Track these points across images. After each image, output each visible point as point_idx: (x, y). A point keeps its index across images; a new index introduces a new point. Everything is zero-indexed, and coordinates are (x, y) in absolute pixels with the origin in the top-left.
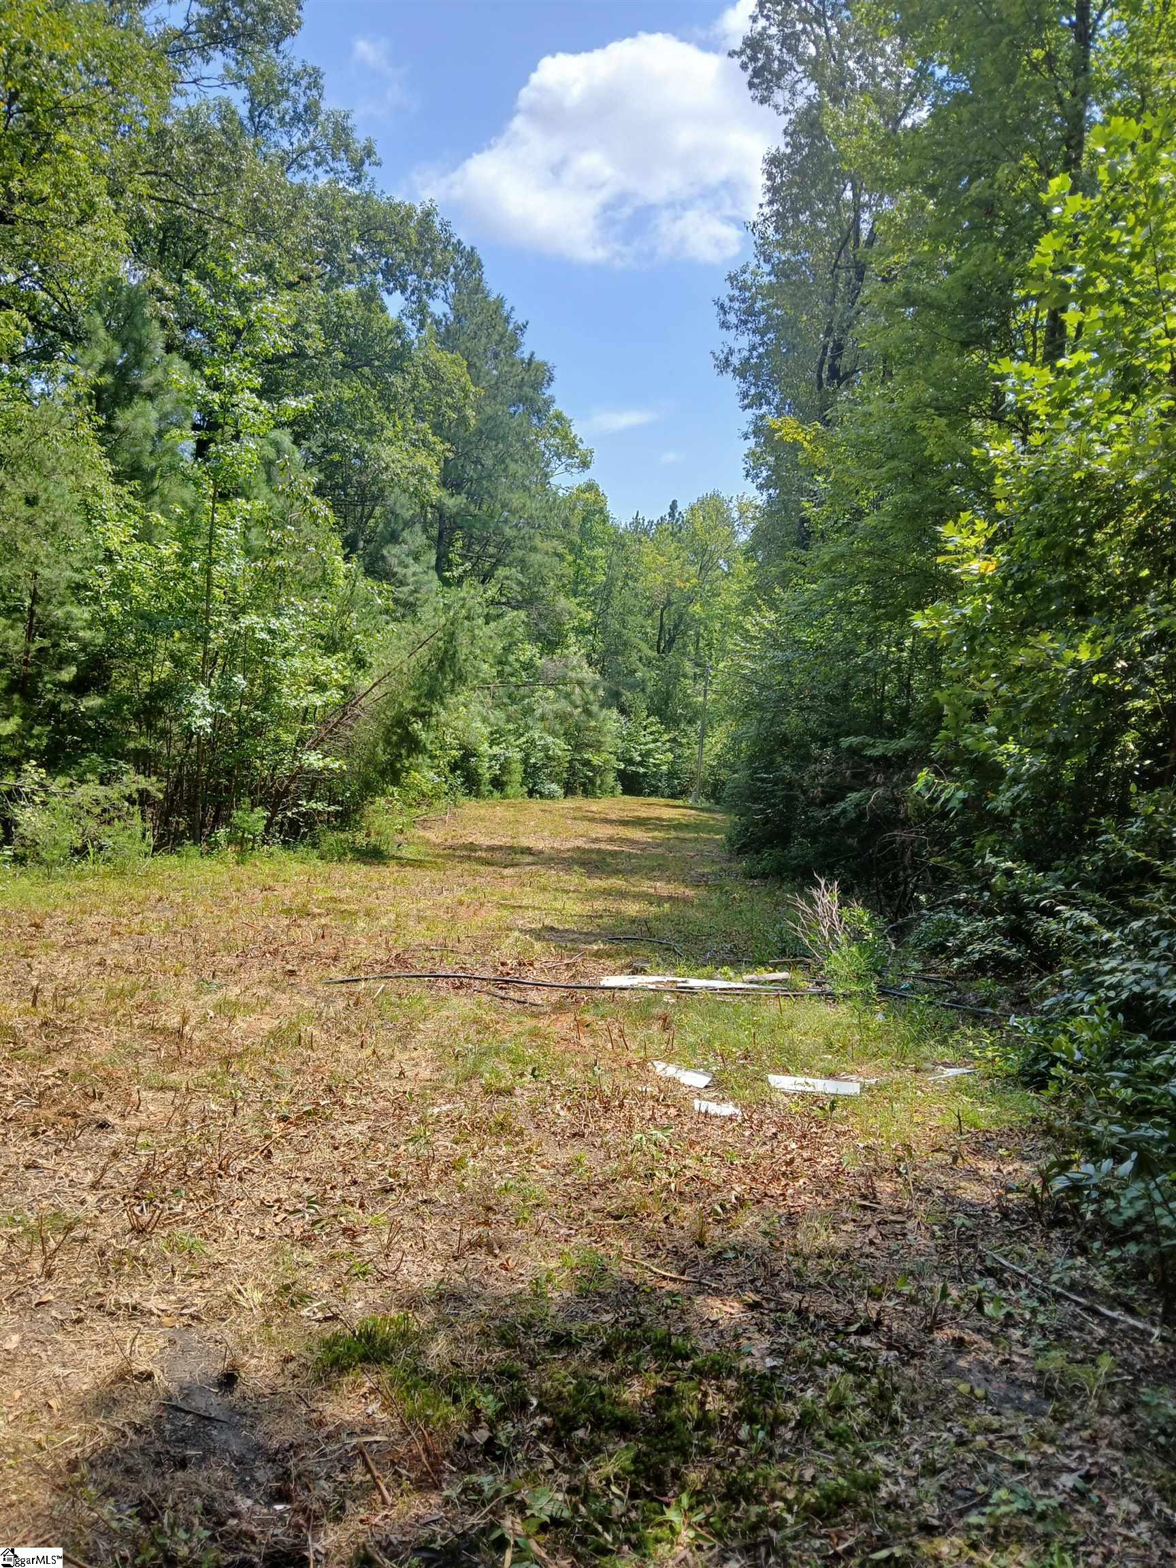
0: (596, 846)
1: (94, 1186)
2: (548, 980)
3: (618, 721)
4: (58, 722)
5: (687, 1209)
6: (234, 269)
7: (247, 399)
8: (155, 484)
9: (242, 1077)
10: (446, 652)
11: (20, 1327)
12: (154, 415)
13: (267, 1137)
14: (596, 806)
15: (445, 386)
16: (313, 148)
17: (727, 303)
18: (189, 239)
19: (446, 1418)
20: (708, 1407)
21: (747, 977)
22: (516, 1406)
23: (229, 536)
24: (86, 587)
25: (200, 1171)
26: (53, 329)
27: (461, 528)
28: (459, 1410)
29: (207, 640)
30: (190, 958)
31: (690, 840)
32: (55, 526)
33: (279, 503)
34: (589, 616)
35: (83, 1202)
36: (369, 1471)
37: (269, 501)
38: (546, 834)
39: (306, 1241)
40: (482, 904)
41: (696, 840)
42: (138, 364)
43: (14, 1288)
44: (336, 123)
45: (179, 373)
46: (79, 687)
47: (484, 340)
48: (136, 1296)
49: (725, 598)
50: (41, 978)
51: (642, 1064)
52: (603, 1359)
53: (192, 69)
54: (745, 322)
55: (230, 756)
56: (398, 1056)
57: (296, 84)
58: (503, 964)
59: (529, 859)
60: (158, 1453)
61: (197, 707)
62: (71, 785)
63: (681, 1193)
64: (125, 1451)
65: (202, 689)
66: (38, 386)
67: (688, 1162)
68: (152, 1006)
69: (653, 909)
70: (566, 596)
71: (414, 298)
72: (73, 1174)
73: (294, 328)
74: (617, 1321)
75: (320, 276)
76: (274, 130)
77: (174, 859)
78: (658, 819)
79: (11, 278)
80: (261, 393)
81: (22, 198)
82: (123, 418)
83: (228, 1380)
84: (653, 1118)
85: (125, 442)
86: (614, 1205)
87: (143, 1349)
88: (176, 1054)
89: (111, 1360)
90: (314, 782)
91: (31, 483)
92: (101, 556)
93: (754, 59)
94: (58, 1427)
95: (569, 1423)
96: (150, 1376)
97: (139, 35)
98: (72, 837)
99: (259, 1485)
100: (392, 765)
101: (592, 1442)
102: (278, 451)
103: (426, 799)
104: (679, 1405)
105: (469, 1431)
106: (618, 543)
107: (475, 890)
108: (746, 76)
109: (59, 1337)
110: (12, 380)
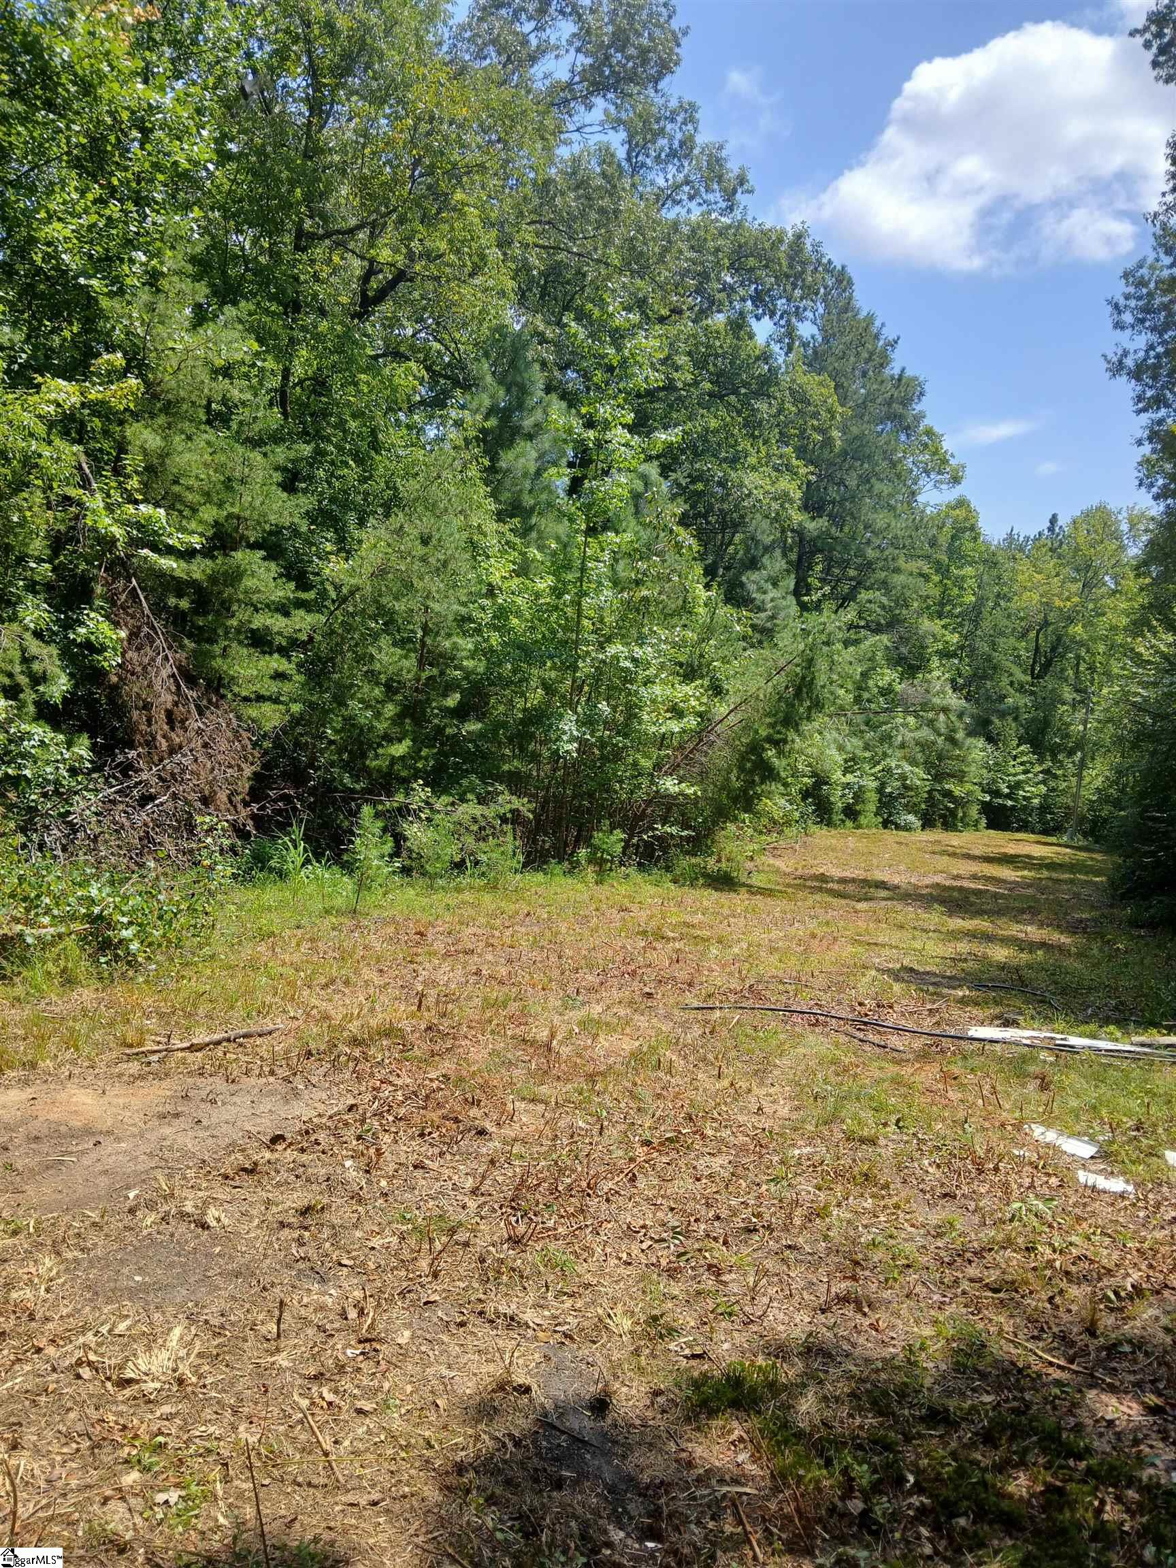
0: (956, 883)
1: (474, 1192)
2: (910, 1025)
3: (984, 750)
4: (442, 744)
5: (1074, 1291)
6: (611, 308)
7: (619, 435)
8: (533, 521)
9: (607, 1096)
10: (803, 678)
11: (411, 1324)
12: (534, 454)
13: (632, 1160)
14: (955, 840)
15: (811, 408)
16: (687, 182)
17: (1122, 302)
18: (568, 283)
19: (818, 1482)
20: (1106, 1517)
21: (1136, 1039)
22: (890, 1480)
23: (599, 569)
24: (470, 619)
25: (570, 1188)
26: (446, 377)
27: (821, 551)
28: (832, 1475)
29: (575, 668)
30: (555, 974)
31: (1065, 882)
32: (445, 564)
33: (645, 535)
34: (955, 638)
35: (464, 1207)
36: (740, 1523)
37: (636, 533)
38: (902, 868)
39: (672, 1273)
40: (835, 939)
41: (1072, 881)
42: (520, 406)
43: (405, 1284)
44: (710, 155)
45: (558, 414)
46: (461, 713)
47: (852, 359)
48: (513, 1306)
49: (1111, 618)
50: (424, 983)
51: (1018, 1127)
52: (984, 1443)
53: (575, 118)
54: (1142, 321)
55: (592, 779)
56: (756, 1090)
57: (673, 120)
58: (861, 1004)
59: (884, 894)
60: (536, 1470)
61: (564, 733)
62: (453, 804)
63: (1067, 1273)
64: (505, 1462)
65: (570, 716)
66: (432, 433)
67: (1074, 1239)
68: (522, 1018)
69: (1024, 956)
70: (931, 618)
71: (783, 322)
72: (456, 1177)
73: (664, 362)
74: (999, 1404)
75: (691, 309)
76: (650, 169)
77: (540, 877)
78: (1028, 856)
79: (409, 332)
80: (631, 429)
81: (421, 256)
82: (507, 459)
83: (600, 1405)
84: (1032, 1186)
85: (508, 482)
86: (993, 1276)
87: (521, 1361)
88: (545, 1067)
89: (491, 1368)
90: (668, 807)
91: (426, 523)
92: (484, 591)
93: (1159, 35)
94: (445, 1427)
95: (950, 1509)
96: (527, 1390)
97: (528, 92)
98: (452, 851)
99: (631, 1518)
100: (745, 792)
101: (975, 1533)
102: (646, 484)
103: (777, 826)
104: (1073, 1510)
105: (843, 1498)
106: (991, 562)
107: (827, 923)
108: (1150, 55)
109: (445, 1338)
110: (409, 427)
